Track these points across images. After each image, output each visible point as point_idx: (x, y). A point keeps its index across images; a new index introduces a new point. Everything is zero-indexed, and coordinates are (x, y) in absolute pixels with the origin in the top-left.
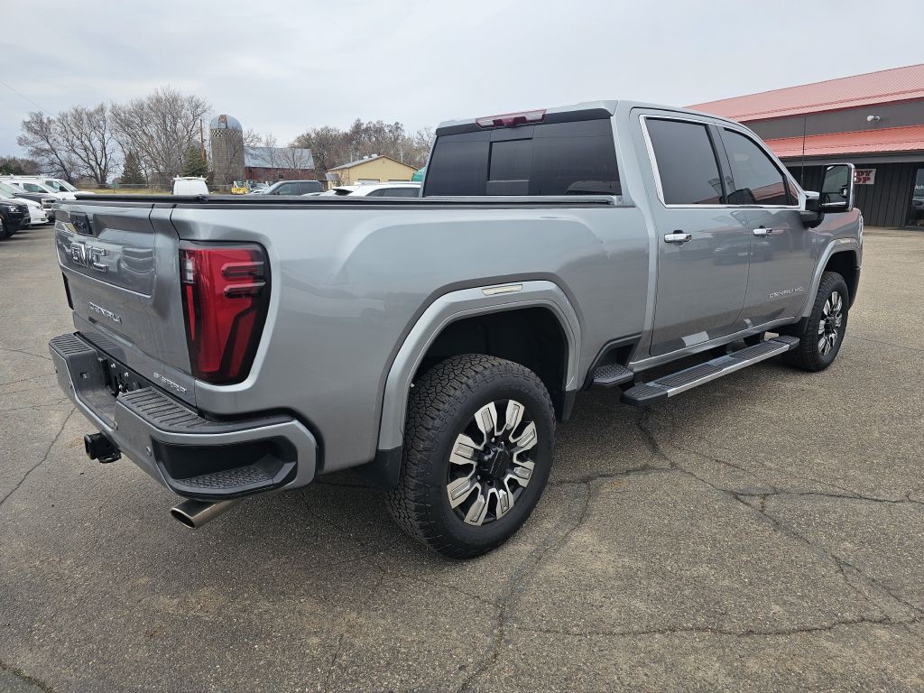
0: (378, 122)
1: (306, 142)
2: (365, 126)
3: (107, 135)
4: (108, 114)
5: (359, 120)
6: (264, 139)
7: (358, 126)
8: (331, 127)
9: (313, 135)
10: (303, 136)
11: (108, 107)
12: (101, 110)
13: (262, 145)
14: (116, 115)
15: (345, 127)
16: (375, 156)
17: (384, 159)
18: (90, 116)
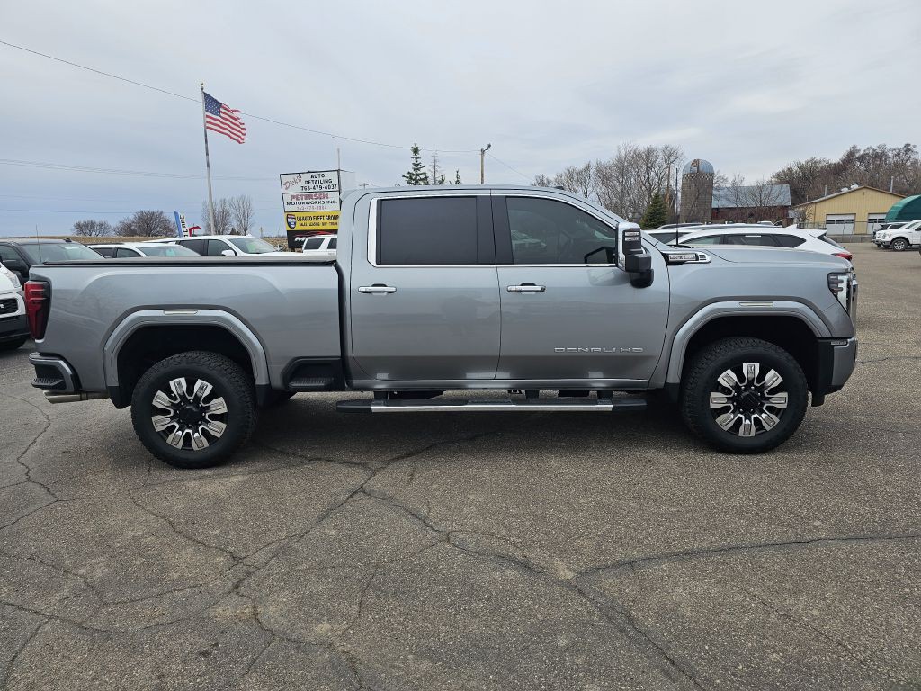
0: (880, 147)
1: (785, 178)
2: (862, 152)
3: (590, 189)
4: (592, 171)
5: (854, 147)
6: (730, 180)
7: (851, 154)
8: (818, 158)
9: (795, 169)
10: (783, 171)
11: (594, 164)
12: (588, 168)
13: (728, 185)
14: (599, 170)
15: (835, 157)
16: (856, 187)
17: (865, 190)
18: (579, 173)
